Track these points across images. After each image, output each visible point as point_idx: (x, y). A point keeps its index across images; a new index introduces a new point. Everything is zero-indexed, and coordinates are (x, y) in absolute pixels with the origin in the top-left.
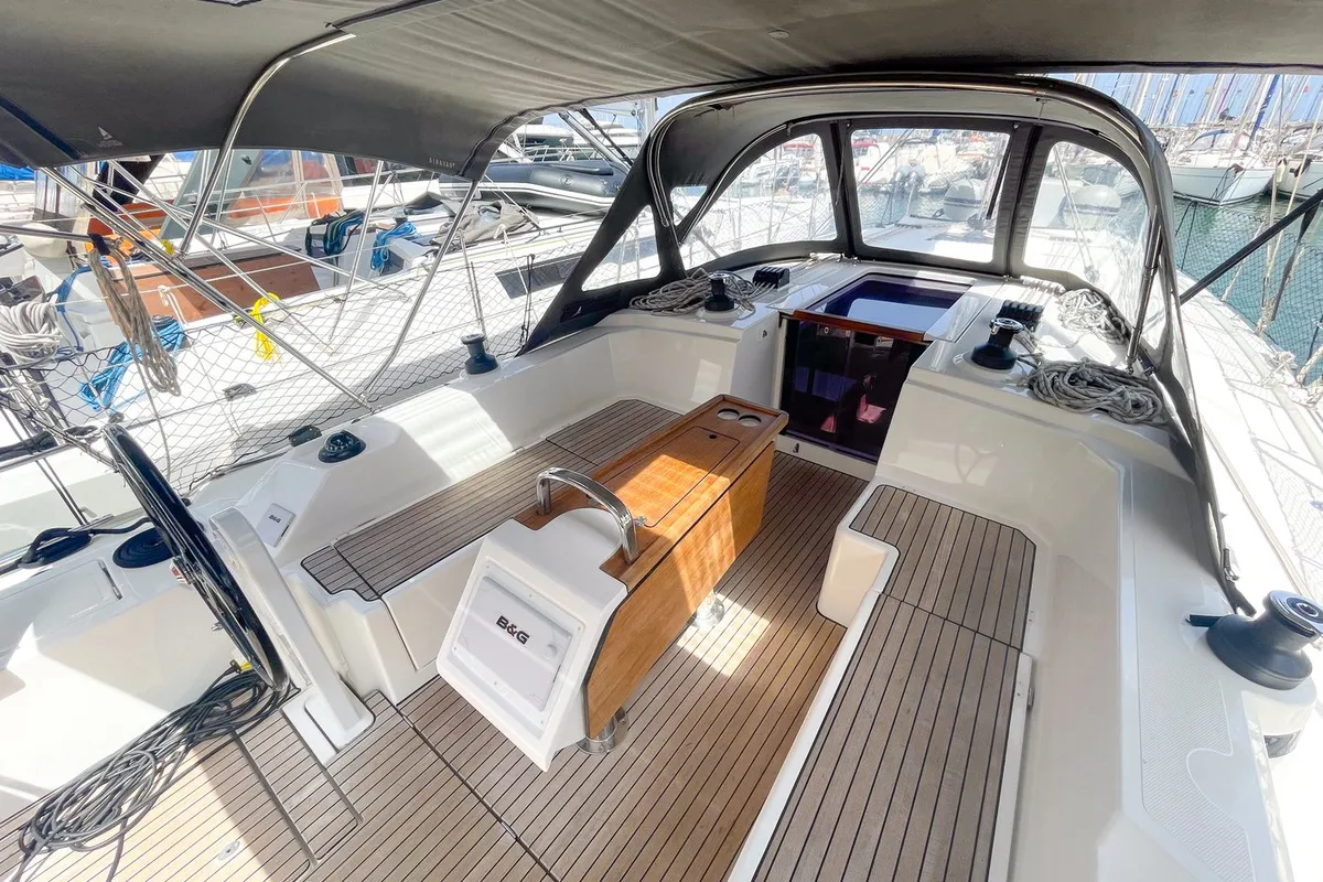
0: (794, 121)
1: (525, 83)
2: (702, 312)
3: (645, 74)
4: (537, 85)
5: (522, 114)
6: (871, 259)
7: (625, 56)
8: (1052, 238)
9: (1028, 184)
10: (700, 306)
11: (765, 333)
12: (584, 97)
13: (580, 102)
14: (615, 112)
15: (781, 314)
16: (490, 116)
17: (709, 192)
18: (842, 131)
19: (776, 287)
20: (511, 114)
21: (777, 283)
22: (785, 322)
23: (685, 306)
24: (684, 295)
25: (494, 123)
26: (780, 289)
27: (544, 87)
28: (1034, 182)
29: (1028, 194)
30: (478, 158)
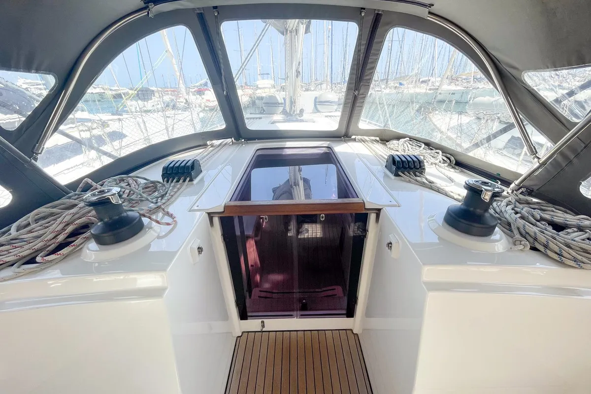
2: (91, 250)
6: (254, 139)
8: (326, 116)
9: (368, 67)
10: (87, 239)
11: (200, 250)
15: (209, 214)
19: (191, 180)
21: (189, 174)
23: (53, 252)
24: (56, 226)
26: (195, 181)
28: (372, 65)
29: (367, 75)
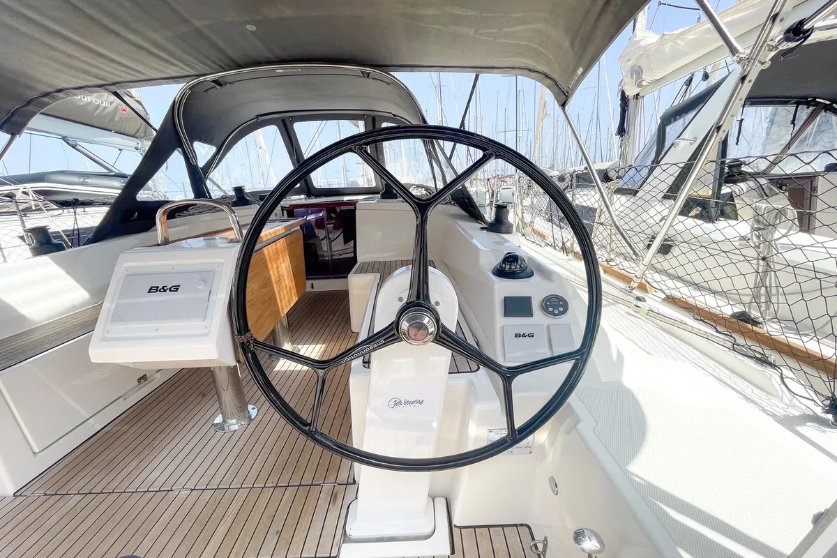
0: (262, 115)
1: (69, 56)
3: (168, 58)
4: (79, 60)
5: (59, 91)
6: (321, 194)
7: (156, 36)
12: (118, 79)
13: (114, 84)
14: (121, 147)
16: (29, 87)
17: (218, 152)
18: (288, 123)
20: (50, 90)
22: (285, 212)
25: (33, 94)
27: (86, 63)
30: (15, 118)
